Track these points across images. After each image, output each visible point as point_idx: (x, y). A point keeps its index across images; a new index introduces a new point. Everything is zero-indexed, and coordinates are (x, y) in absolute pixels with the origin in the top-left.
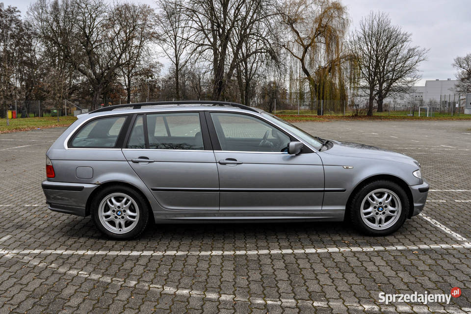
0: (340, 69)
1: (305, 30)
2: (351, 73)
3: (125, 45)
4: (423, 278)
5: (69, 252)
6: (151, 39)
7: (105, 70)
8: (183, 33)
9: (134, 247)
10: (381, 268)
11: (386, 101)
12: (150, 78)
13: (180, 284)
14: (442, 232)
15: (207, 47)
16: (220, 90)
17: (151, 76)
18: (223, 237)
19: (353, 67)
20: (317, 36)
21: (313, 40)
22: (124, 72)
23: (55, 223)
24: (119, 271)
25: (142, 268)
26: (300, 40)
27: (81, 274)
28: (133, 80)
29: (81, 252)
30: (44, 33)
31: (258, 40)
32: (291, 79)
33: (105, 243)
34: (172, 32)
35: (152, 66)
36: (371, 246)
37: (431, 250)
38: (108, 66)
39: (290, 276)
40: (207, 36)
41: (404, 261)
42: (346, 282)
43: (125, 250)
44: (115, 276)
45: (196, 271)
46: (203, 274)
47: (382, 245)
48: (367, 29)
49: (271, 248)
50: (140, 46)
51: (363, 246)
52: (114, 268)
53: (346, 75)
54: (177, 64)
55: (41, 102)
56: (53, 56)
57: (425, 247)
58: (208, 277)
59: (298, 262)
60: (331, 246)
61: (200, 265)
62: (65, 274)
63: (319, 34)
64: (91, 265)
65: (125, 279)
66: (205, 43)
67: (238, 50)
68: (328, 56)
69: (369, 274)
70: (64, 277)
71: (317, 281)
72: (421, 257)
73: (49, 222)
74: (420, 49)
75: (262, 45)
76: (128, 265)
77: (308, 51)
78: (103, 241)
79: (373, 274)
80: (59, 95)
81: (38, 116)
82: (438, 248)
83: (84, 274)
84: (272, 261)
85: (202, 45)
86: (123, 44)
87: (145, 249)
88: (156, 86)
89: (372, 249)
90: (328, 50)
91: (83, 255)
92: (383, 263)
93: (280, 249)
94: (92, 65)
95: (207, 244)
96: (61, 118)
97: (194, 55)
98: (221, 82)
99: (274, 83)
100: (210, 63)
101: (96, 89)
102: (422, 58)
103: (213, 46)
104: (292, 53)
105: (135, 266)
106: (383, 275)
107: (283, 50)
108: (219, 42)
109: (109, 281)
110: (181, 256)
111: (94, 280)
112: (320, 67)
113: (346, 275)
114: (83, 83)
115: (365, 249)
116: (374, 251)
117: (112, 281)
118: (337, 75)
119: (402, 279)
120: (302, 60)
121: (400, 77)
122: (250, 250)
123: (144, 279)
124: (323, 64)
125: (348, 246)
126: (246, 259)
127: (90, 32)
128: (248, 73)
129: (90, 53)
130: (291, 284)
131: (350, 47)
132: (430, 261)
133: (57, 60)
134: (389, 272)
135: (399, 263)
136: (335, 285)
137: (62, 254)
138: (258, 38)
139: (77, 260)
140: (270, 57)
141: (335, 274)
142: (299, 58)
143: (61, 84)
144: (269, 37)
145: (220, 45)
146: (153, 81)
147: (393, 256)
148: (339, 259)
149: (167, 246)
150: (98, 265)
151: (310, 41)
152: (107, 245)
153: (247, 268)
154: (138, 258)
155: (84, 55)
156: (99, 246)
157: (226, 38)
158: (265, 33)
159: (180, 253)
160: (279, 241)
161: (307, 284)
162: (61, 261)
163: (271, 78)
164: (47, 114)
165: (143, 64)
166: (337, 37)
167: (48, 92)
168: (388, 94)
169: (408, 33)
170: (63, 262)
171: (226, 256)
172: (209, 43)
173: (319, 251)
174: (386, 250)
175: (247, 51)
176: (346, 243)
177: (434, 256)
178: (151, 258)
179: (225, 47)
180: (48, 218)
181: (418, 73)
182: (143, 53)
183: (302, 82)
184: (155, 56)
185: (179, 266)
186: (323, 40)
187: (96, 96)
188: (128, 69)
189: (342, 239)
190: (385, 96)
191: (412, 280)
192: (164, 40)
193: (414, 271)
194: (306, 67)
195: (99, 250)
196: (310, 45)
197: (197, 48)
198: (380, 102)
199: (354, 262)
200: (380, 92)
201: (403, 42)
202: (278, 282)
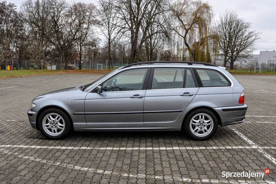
0: (207, 43)
1: (186, 20)
2: (214, 46)
3: (78, 27)
4: (222, 165)
5: (27, 146)
6: (94, 24)
7: (66, 42)
8: (113, 20)
9: (64, 145)
10: (200, 159)
11: (235, 63)
12: (94, 47)
13: (84, 165)
14: (242, 140)
15: (128, 29)
16: (134, 55)
17: (95, 46)
18: (115, 140)
19: (215, 43)
20: (194, 24)
21: (191, 26)
22: (78, 44)
23: (22, 131)
24: (52, 157)
25: (65, 155)
26: (183, 26)
27: (31, 158)
28: (83, 48)
29: (33, 147)
30: (30, 20)
31: (158, 26)
32: (178, 49)
33: (48, 142)
34: (107, 20)
35: (94, 40)
36: (198, 147)
37: (232, 149)
38: (68, 40)
39: (147, 162)
40: (127, 23)
41: (214, 155)
42: (178, 166)
43: (58, 146)
44: (49, 159)
45: (95, 158)
46: (98, 160)
47: (205, 146)
48: (223, 20)
49: (141, 147)
50: (88, 28)
51: (194, 147)
52: (50, 155)
53: (211, 47)
54: (109, 39)
55: (27, 61)
56: (36, 33)
57: (230, 147)
58: (101, 161)
59: (154, 155)
60: (175, 146)
61: (98, 155)
62: (21, 158)
63: (195, 22)
64: (37, 154)
65: (54, 162)
66: (126, 27)
67: (146, 31)
68: (200, 36)
69: (192, 162)
70: (21, 160)
71: (161, 165)
72: (225, 153)
73: (19, 130)
74: (256, 32)
75: (161, 29)
76: (58, 154)
77: (188, 32)
78: (47, 141)
79: (194, 162)
80: (38, 57)
81: (25, 69)
82: (237, 148)
83: (32, 158)
84: (140, 154)
85: (124, 28)
86: (77, 27)
87: (70, 146)
88: (98, 52)
89: (199, 148)
90: (200, 32)
91: (34, 148)
92: (202, 156)
93: (146, 147)
94: (58, 39)
95: (105, 143)
96: (39, 70)
97: (119, 34)
98: (135, 50)
99: (169, 51)
100: (129, 38)
101: (60, 53)
102: (257, 38)
103: (131, 29)
104: (178, 33)
105: (62, 154)
106: (200, 163)
107: (174, 32)
108: (134, 27)
109: (45, 162)
110: (88, 150)
111: (37, 162)
112: (195, 42)
113: (179, 162)
114: (54, 50)
115: (194, 148)
116: (200, 149)
117: (47, 162)
118: (206, 47)
119: (210, 165)
120: (185, 38)
121: (244, 49)
122: (128, 147)
123: (65, 161)
124: (197, 41)
125: (185, 147)
126: (125, 152)
127: (57, 19)
128: (152, 45)
129: (57, 32)
130: (146, 167)
131: (213, 30)
132: (229, 156)
133: (38, 36)
134: (204, 161)
135: (211, 156)
136: (171, 167)
137: (22, 148)
138: (158, 24)
139: (30, 151)
140: (165, 36)
141: (173, 161)
142: (183, 37)
143: (39, 50)
144: (165, 24)
145: (135, 28)
146: (96, 49)
147: (209, 152)
148: (178, 153)
149: (82, 145)
150: (41, 153)
151: (189, 26)
152: (48, 143)
153: (124, 157)
154: (64, 151)
155: (54, 33)
156: (43, 143)
157: (139, 24)
158: (162, 22)
159: (89, 148)
160: (147, 143)
161: (155, 166)
162: (21, 151)
163: (166, 48)
164: (32, 68)
165: (89, 39)
166: (206, 25)
167: (31, 55)
168: (236, 59)
169: (249, 23)
170: (22, 152)
171: (114, 150)
172: (129, 27)
173: (168, 149)
174: (206, 149)
175: (152, 32)
176: (184, 145)
177: (233, 152)
178: (71, 151)
179: (138, 30)
180: (19, 128)
181: (255, 47)
182: (89, 32)
183: (184, 51)
184: (96, 34)
185: (86, 155)
186: (197, 26)
187: (61, 57)
188: (80, 42)
189: (183, 143)
190: (235, 60)
191: (216, 165)
192: (102, 25)
193: (218, 161)
194: (187, 42)
195: (43, 146)
196: (189, 29)
197: (121, 29)
198: (232, 63)
199: (186, 155)
200: (231, 57)
201: (246, 28)
202: (139, 165)
